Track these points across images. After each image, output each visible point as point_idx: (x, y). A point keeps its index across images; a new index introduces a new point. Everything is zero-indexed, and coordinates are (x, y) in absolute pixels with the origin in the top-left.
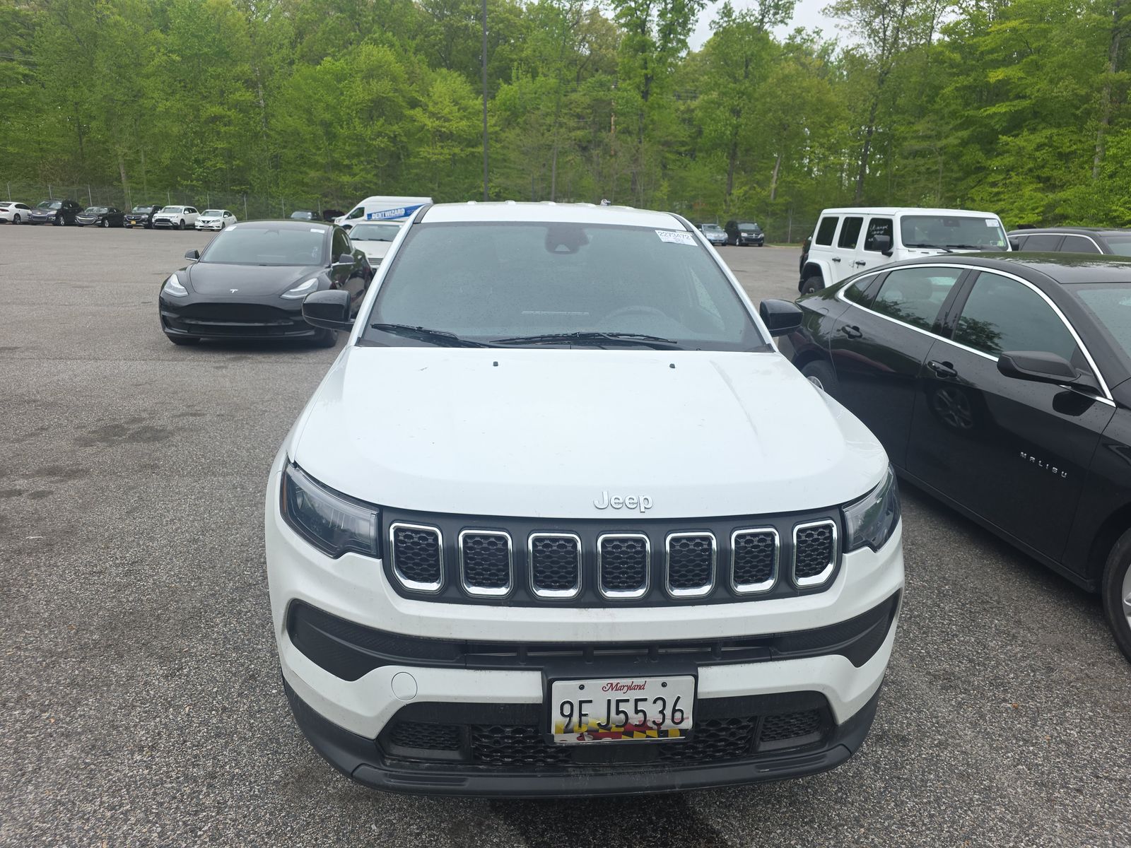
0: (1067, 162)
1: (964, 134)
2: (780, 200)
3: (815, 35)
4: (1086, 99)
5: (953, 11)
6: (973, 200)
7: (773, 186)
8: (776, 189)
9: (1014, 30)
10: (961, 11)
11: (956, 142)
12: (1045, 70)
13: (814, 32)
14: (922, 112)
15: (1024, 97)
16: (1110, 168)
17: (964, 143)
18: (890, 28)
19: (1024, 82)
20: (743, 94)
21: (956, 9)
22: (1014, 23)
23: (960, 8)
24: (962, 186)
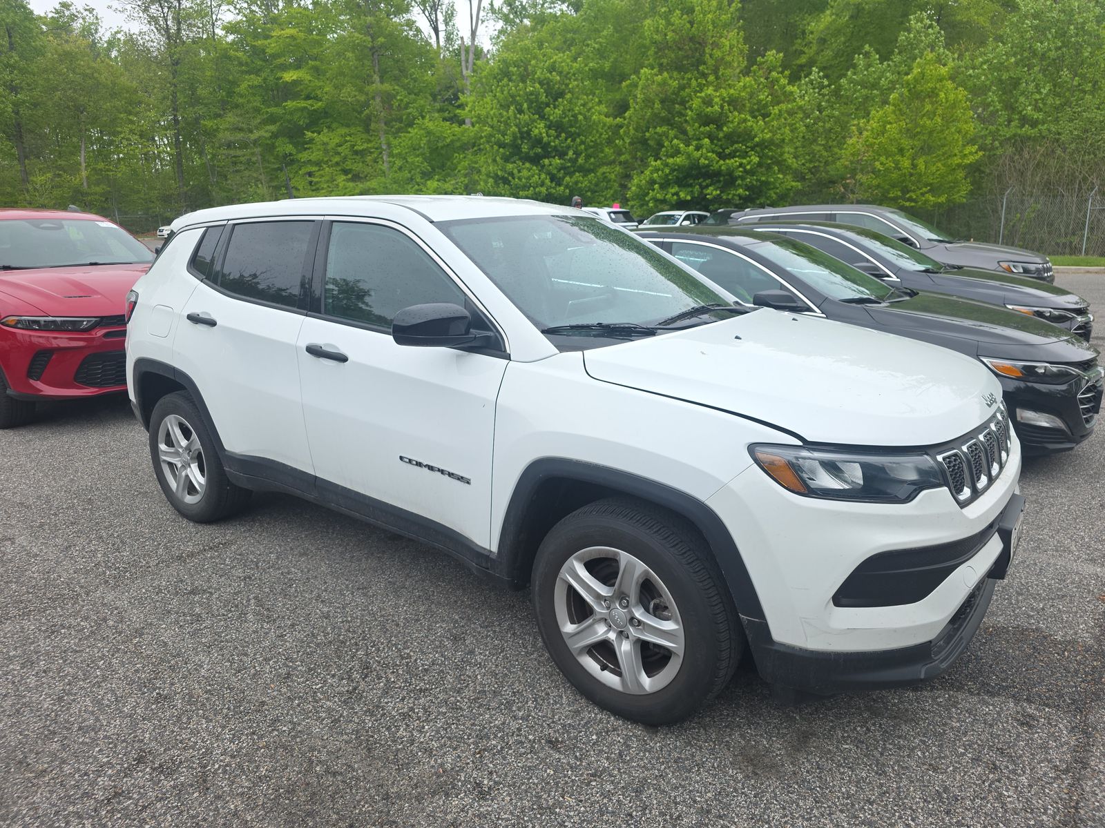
0: (362, 157)
1: (273, 128)
2: (98, 189)
3: (87, 13)
4: (366, 105)
5: (229, 10)
6: (297, 189)
7: (84, 174)
8: (88, 178)
9: (292, 37)
10: (237, 11)
11: (268, 135)
12: (328, 75)
13: (86, 10)
14: (224, 105)
15: (317, 98)
16: (399, 163)
17: (275, 136)
18: (170, 17)
19: (312, 84)
20: (14, 68)
21: (232, 9)
22: (290, 31)
23: (235, 8)
24: (282, 176)
